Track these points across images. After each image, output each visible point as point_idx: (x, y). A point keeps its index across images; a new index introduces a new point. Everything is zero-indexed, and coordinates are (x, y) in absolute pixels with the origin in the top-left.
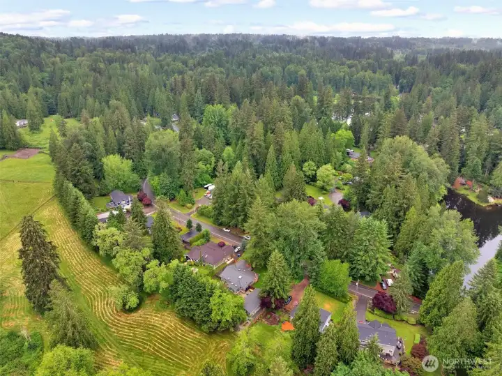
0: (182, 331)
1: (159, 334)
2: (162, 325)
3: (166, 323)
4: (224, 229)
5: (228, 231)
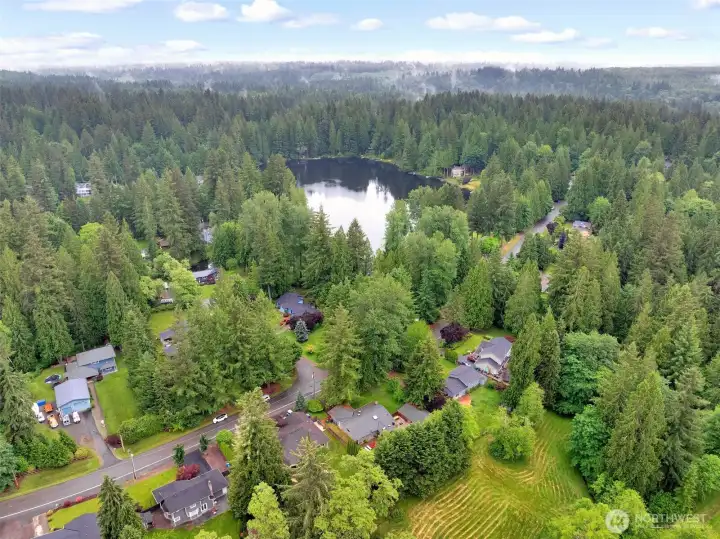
0: (452, 502)
1: (453, 532)
2: (436, 525)
3: (434, 519)
4: (215, 420)
5: (226, 416)
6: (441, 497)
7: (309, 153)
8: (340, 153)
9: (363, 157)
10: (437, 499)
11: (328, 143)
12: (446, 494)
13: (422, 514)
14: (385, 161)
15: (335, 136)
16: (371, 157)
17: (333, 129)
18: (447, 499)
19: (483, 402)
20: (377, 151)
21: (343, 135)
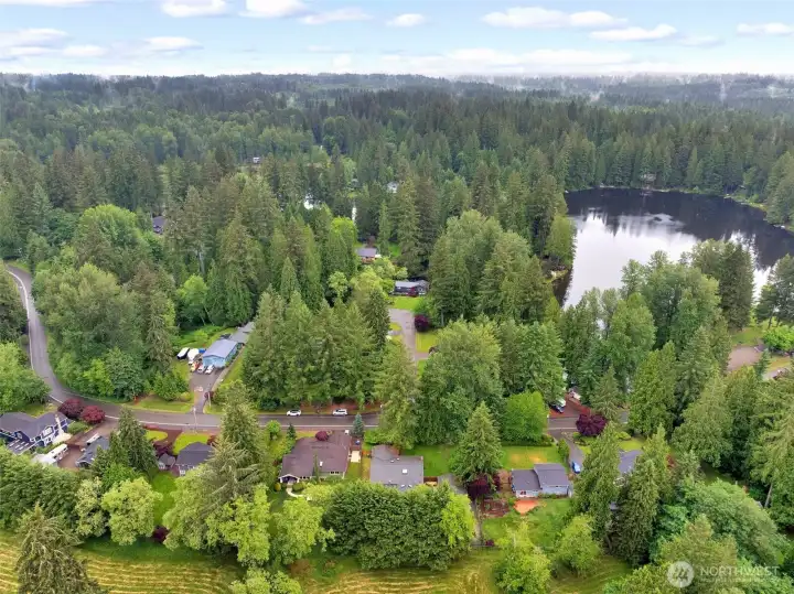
4: (289, 413)
5: (299, 413)
6: (392, 581)
7: (655, 183)
8: (696, 188)
9: (727, 196)
10: (386, 581)
11: (684, 175)
12: (398, 581)
13: (356, 584)
14: (755, 205)
15: (695, 167)
16: (741, 198)
17: (694, 157)
18: (395, 587)
19: (550, 515)
20: (750, 191)
21: (705, 165)
